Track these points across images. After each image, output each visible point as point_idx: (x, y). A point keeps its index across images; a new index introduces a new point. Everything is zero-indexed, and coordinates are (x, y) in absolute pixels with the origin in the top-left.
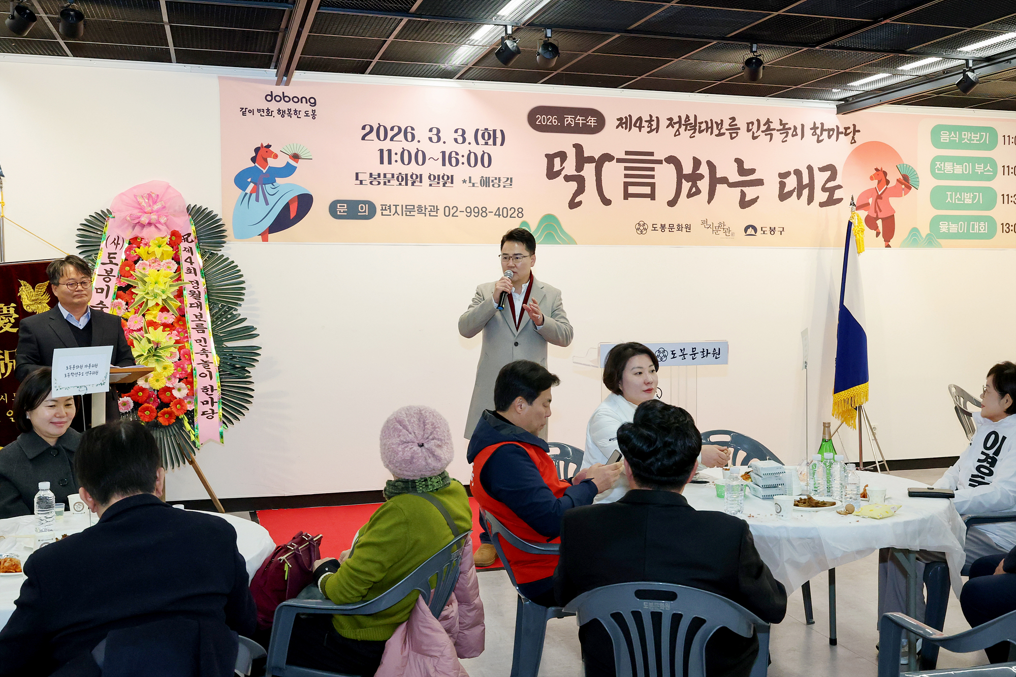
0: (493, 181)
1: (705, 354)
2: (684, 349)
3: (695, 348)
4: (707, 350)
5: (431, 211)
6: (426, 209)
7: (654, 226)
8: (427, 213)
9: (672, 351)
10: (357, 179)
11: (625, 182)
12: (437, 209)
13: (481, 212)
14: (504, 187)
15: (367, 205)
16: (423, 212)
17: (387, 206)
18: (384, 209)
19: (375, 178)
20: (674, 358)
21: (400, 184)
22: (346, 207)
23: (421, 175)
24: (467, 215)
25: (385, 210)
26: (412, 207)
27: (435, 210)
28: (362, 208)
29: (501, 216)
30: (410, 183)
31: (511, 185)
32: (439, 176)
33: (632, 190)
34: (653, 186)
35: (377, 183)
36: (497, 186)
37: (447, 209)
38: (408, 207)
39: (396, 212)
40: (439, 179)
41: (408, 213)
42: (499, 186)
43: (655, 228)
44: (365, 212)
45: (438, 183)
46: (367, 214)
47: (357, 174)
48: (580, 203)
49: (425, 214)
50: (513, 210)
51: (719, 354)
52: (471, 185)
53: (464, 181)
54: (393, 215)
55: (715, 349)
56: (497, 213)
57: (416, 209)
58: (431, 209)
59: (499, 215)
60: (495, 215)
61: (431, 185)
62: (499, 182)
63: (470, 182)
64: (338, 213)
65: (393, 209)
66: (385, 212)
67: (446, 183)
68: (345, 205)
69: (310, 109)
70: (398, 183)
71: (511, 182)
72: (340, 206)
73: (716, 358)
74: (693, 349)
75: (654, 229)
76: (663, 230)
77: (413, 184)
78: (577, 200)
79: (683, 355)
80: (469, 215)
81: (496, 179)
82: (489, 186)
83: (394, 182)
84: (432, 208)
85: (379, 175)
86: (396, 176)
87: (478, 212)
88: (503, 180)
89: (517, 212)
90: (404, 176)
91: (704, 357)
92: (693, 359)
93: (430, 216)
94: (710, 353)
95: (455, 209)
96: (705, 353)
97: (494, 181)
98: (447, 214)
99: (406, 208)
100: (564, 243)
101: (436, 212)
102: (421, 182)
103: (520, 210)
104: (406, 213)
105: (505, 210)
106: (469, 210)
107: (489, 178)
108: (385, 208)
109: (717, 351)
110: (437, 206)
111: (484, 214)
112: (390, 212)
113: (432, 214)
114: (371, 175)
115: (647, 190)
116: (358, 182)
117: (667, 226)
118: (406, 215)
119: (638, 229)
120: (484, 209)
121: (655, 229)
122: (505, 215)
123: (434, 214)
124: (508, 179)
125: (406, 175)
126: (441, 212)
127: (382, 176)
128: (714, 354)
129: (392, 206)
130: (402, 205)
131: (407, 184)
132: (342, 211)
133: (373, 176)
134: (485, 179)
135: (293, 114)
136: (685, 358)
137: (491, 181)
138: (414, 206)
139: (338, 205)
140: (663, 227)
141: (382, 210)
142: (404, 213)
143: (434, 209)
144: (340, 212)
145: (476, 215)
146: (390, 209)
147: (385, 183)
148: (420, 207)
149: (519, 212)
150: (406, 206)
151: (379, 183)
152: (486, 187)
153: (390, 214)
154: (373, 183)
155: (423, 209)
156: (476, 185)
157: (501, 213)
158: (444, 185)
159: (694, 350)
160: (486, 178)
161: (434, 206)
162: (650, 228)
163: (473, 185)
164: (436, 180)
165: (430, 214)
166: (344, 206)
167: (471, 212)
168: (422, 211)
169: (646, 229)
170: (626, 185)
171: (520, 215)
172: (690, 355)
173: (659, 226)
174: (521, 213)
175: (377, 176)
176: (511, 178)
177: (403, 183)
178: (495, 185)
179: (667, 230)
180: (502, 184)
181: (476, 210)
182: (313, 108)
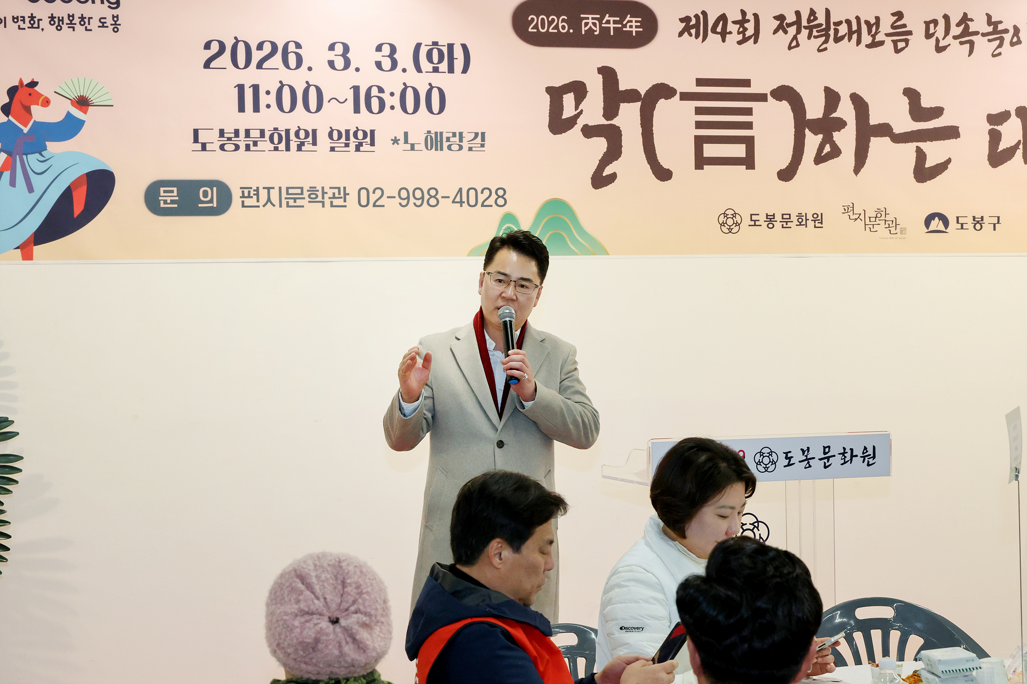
0: (448, 139)
1: (848, 458)
2: (808, 448)
3: (829, 447)
4: (852, 450)
5: (334, 197)
6: (324, 193)
7: (754, 218)
8: (327, 202)
9: (786, 453)
10: (196, 140)
11: (696, 137)
12: (345, 194)
13: (426, 197)
14: (470, 149)
15: (215, 189)
16: (320, 199)
17: (252, 190)
18: (246, 195)
19: (229, 139)
20: (789, 465)
21: (276, 149)
22: (175, 194)
23: (314, 131)
24: (400, 204)
25: (249, 197)
26: (299, 191)
27: (342, 195)
28: (205, 194)
29: (465, 205)
30: (293, 145)
31: (483, 146)
32: (347, 132)
33: (710, 150)
34: (749, 142)
35: (233, 147)
36: (457, 147)
37: (364, 192)
38: (291, 191)
39: (269, 200)
40: (348, 138)
41: (291, 202)
42: (461, 148)
43: (755, 221)
44: (211, 201)
45: (347, 145)
46: (215, 206)
47: (196, 132)
48: (613, 177)
49: (323, 203)
50: (487, 193)
51: (874, 457)
52: (408, 147)
53: (395, 141)
54: (264, 206)
55: (865, 448)
56: (458, 199)
57: (306, 194)
58: (334, 194)
59: (461, 202)
60: (454, 202)
61: (332, 149)
62: (461, 140)
63: (406, 142)
64: (162, 205)
65: (263, 194)
66: (248, 202)
67: (361, 144)
68: (175, 189)
69: (108, 13)
70: (272, 147)
71: (483, 139)
72: (165, 192)
73: (869, 465)
74: (825, 448)
75: (753, 223)
76: (771, 226)
77: (299, 148)
78: (608, 171)
79: (807, 459)
80: (404, 203)
81: (454, 135)
82: (442, 149)
83: (265, 145)
84: (336, 191)
85: (237, 133)
86: (267, 134)
87: (422, 198)
88: (468, 137)
89: (494, 196)
90: (283, 134)
91: (845, 463)
92: (826, 467)
93: (332, 206)
94: (856, 456)
95: (379, 192)
96: (848, 456)
97: (452, 139)
98: (364, 202)
99: (288, 193)
100: (585, 252)
101: (343, 200)
102: (314, 143)
103: (501, 193)
104: (288, 203)
105: (472, 192)
106: (404, 194)
107: (441, 133)
108: (248, 193)
109: (870, 452)
110: (345, 188)
111: (433, 202)
112: (258, 201)
113: (336, 202)
114: (222, 133)
115: (739, 151)
116: (199, 146)
117: (778, 218)
118: (288, 206)
119: (723, 224)
120: (433, 193)
121: (755, 224)
122: (472, 202)
123: (340, 202)
124: (476, 135)
125: (287, 132)
126: (352, 199)
127: (242, 134)
128: (864, 457)
129: (261, 190)
130: (280, 188)
131: (288, 148)
132: (169, 200)
133: (226, 135)
134: (433, 136)
135: (78, 24)
136: (810, 466)
137: (444, 140)
138: (302, 188)
139: (162, 189)
140: (770, 219)
141: (243, 196)
142: (284, 202)
143: (339, 194)
144: (165, 202)
145: (418, 203)
146: (257, 195)
147: (248, 148)
148: (313, 190)
149: (499, 197)
150: (288, 189)
151: (237, 147)
152: (436, 149)
153: (257, 204)
154: (226, 147)
155: (320, 194)
156: (416, 147)
157: (465, 199)
158: (358, 149)
159: (827, 450)
160: (436, 133)
161: (339, 188)
162: (747, 221)
163: (413, 148)
164: (343, 140)
165: (332, 202)
166: (172, 192)
167: (408, 198)
168: (317, 196)
169: (737, 224)
170: (699, 142)
171: (500, 201)
172: (820, 459)
173: (762, 218)
174: (502, 197)
175: (233, 135)
176: (483, 134)
177: (282, 146)
178: (453, 147)
179: (778, 225)
180: (465, 145)
181: (418, 194)
182: (115, 12)
